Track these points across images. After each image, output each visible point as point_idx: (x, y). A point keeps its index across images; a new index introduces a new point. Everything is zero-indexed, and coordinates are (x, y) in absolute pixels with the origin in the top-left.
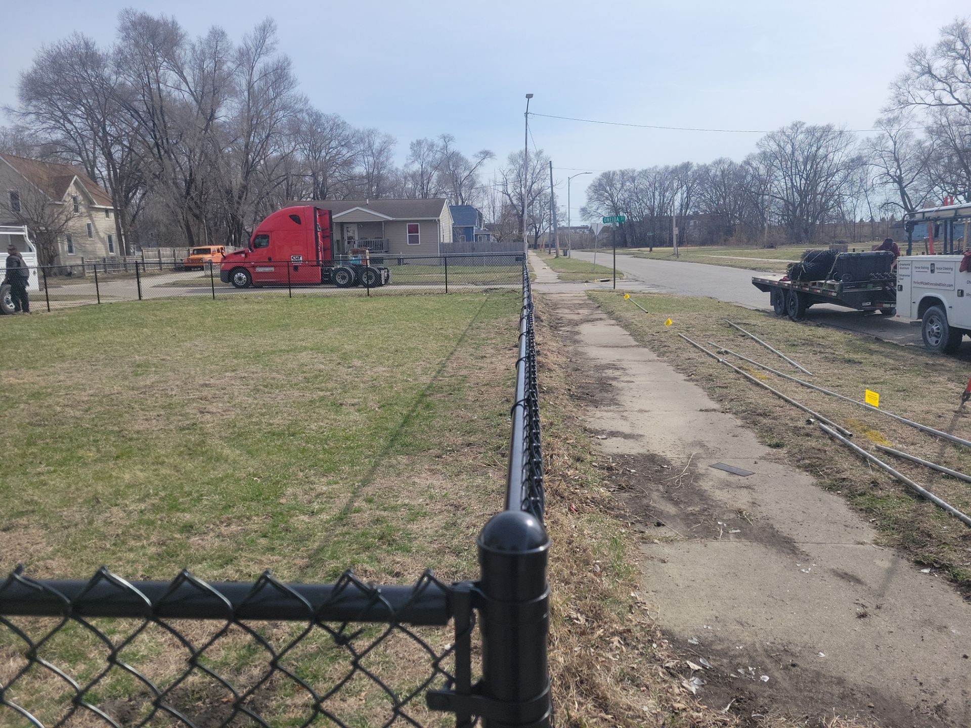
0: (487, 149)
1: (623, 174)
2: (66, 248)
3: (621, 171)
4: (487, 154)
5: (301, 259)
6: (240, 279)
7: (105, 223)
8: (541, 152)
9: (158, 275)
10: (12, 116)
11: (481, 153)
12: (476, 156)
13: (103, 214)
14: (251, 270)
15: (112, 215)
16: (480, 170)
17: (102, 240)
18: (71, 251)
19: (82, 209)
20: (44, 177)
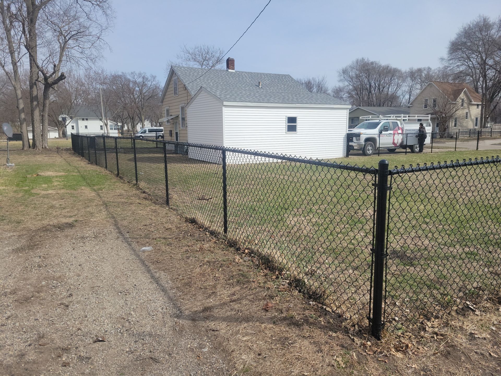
2: (453, 124)
7: (475, 111)
9: (498, 138)
10: (443, 62)
13: (476, 107)
15: (480, 107)
17: (472, 120)
18: (455, 126)
19: (465, 105)
20: (450, 90)
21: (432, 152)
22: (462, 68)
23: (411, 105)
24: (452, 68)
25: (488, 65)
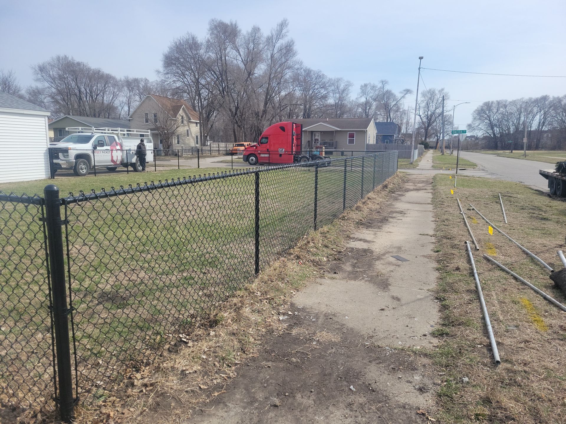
0: (408, 88)
1: (498, 103)
2: (176, 142)
3: (497, 101)
4: (408, 91)
5: (284, 150)
6: (252, 160)
7: (195, 129)
8: (443, 90)
9: (217, 156)
10: (160, 75)
11: (404, 91)
12: (401, 93)
13: (195, 125)
14: (258, 155)
15: (199, 125)
16: (403, 101)
17: (193, 138)
18: (178, 143)
19: (185, 122)
20: (169, 105)
21: (156, 171)
22: (178, 84)
23: (131, 119)
24: (169, 82)
25: (201, 84)
